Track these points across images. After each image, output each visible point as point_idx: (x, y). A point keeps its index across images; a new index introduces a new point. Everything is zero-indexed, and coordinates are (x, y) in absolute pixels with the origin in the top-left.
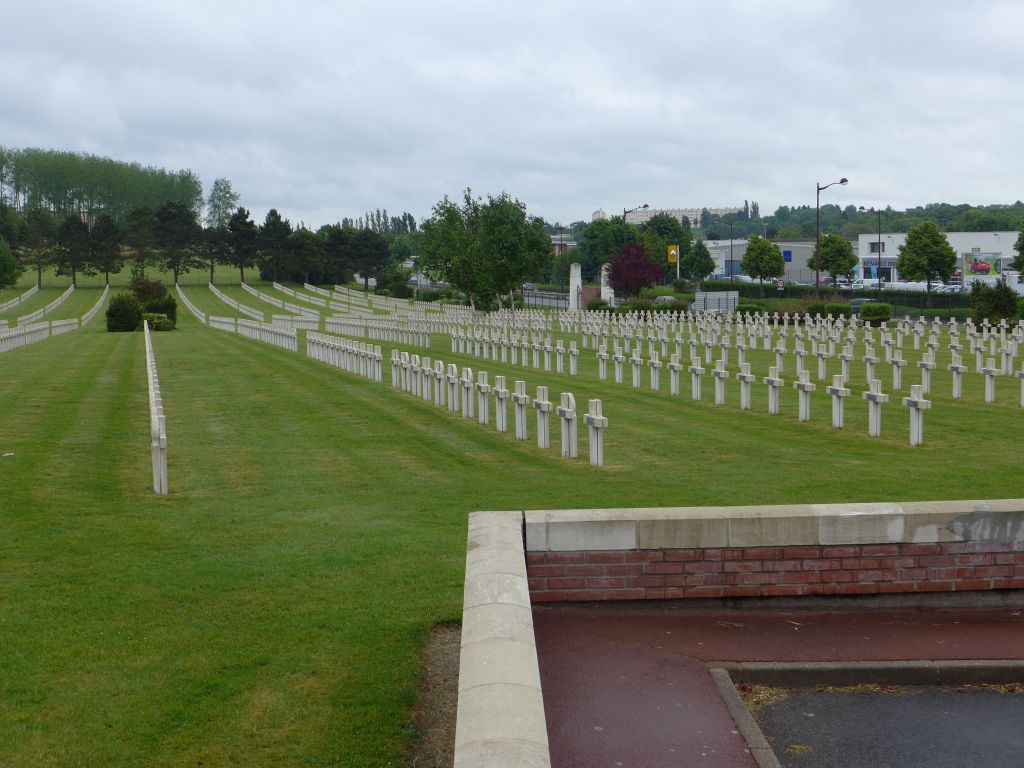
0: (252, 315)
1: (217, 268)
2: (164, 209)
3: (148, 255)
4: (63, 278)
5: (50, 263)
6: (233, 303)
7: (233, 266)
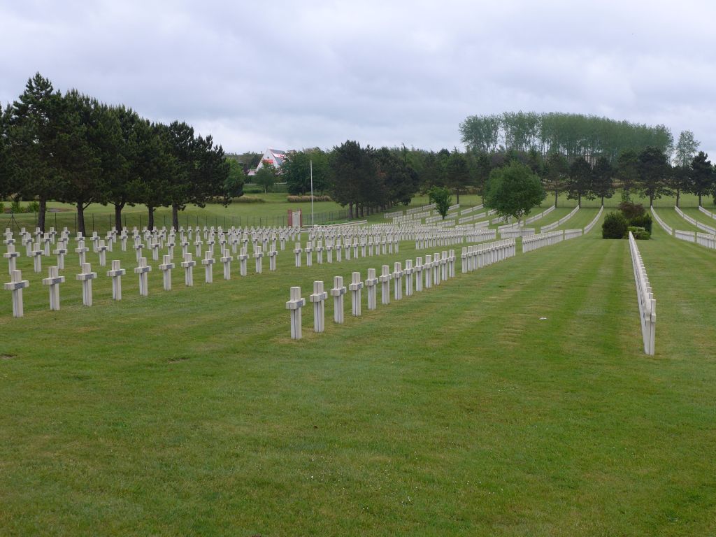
0: (706, 230)
1: (682, 195)
2: (645, 153)
3: (632, 185)
4: (572, 200)
5: (563, 190)
6: (693, 221)
7: (693, 194)
